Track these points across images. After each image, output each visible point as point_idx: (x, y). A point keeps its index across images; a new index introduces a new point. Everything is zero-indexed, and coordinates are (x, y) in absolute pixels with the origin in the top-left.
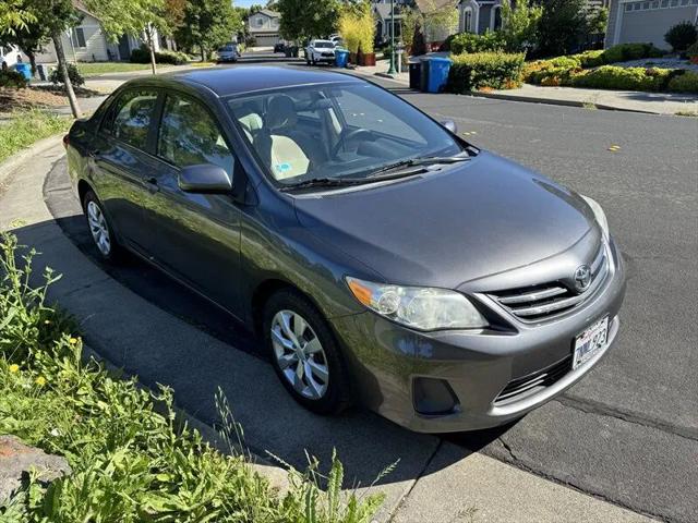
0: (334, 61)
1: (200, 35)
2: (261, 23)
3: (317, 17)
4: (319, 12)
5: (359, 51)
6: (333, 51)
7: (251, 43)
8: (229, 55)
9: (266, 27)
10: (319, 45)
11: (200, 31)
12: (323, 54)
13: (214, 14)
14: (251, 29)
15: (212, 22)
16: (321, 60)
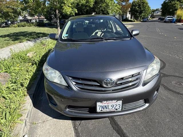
0: (172, 21)
1: (138, 15)
2: (158, 13)
3: (171, 10)
4: (172, 9)
5: (180, 18)
6: (172, 19)
7: (154, 18)
8: (145, 20)
9: (158, 14)
10: (168, 17)
11: (139, 15)
12: (169, 20)
13: (143, 11)
14: (154, 14)
15: (142, 13)
16: (168, 21)
